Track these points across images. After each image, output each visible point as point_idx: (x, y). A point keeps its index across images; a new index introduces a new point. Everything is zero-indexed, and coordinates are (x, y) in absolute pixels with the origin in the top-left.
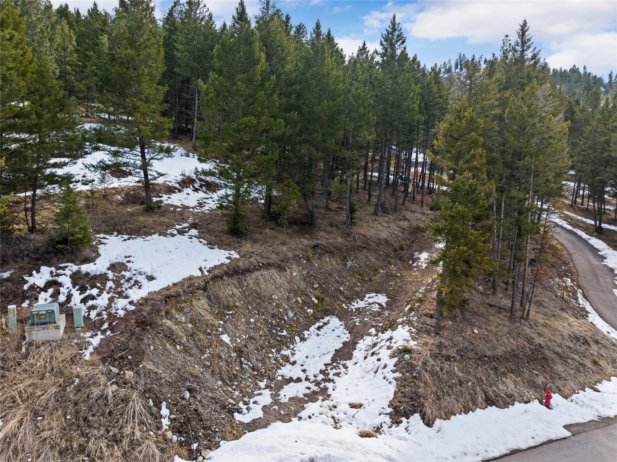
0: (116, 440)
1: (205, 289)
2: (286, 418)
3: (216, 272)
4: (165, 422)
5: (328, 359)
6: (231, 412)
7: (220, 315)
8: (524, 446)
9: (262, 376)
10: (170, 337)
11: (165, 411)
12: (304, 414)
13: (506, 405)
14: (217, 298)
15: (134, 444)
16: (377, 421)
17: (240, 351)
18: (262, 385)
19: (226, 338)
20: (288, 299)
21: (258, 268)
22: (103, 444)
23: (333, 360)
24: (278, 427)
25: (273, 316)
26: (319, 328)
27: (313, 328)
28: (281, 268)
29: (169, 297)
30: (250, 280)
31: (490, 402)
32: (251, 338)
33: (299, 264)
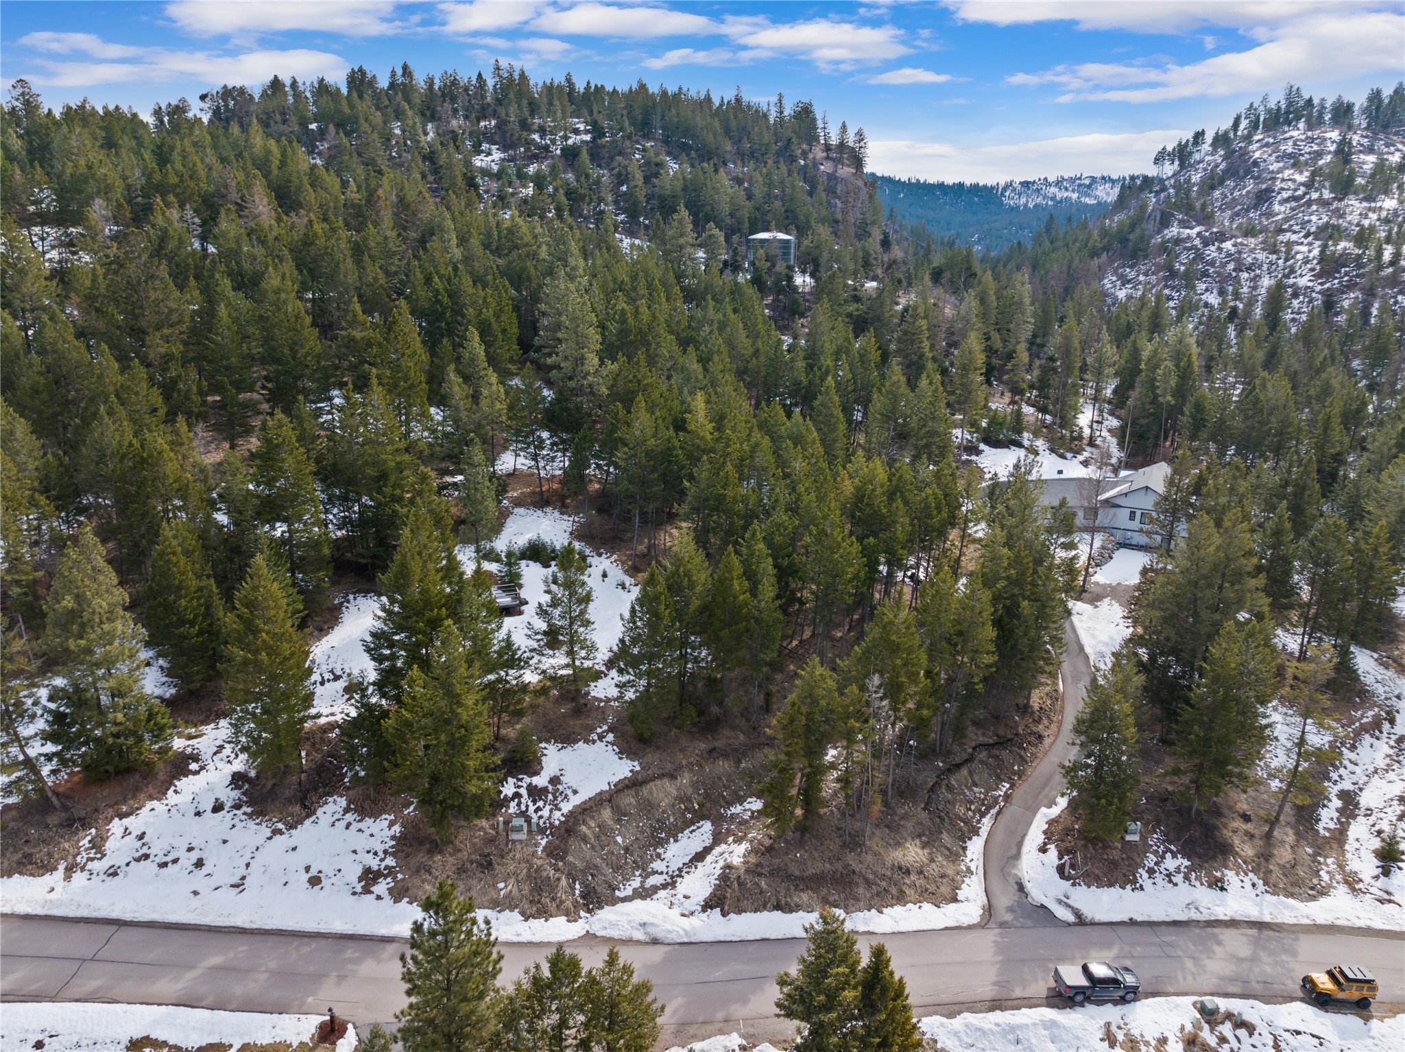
0: (553, 899)
1: (610, 801)
2: (643, 898)
3: (619, 787)
4: (577, 892)
5: (687, 860)
6: (614, 890)
7: (619, 821)
8: (773, 937)
9: (638, 867)
10: (584, 839)
11: (577, 886)
12: (655, 897)
13: (791, 911)
14: (618, 807)
15: (562, 902)
16: (693, 909)
17: (627, 849)
18: (637, 873)
19: (619, 839)
20: (673, 805)
21: (653, 779)
22: (548, 900)
23: (691, 861)
24: (638, 903)
25: (658, 821)
26: (691, 832)
27: (687, 832)
28: (673, 777)
29: (585, 810)
30: (645, 791)
31: (778, 907)
32: (637, 839)
33: (691, 771)
